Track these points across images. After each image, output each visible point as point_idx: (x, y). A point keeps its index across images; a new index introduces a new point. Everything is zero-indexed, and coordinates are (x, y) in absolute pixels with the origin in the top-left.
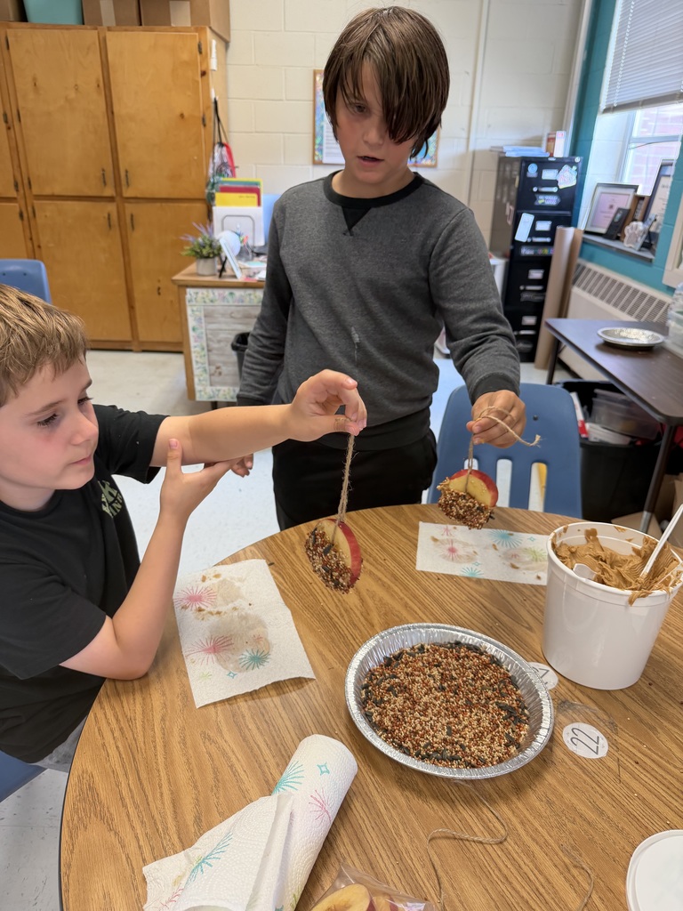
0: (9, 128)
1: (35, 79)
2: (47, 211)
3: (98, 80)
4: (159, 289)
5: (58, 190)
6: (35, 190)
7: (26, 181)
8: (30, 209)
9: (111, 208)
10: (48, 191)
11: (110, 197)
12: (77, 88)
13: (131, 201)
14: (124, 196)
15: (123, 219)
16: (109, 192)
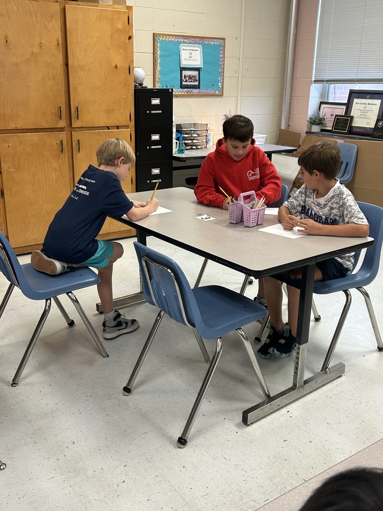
1: (6, 37)
2: (9, 143)
3: (58, 40)
5: (20, 125)
9: (63, 136)
11: (62, 128)
12: (41, 45)
13: (77, 129)
14: (73, 126)
15: (70, 144)
16: (62, 124)
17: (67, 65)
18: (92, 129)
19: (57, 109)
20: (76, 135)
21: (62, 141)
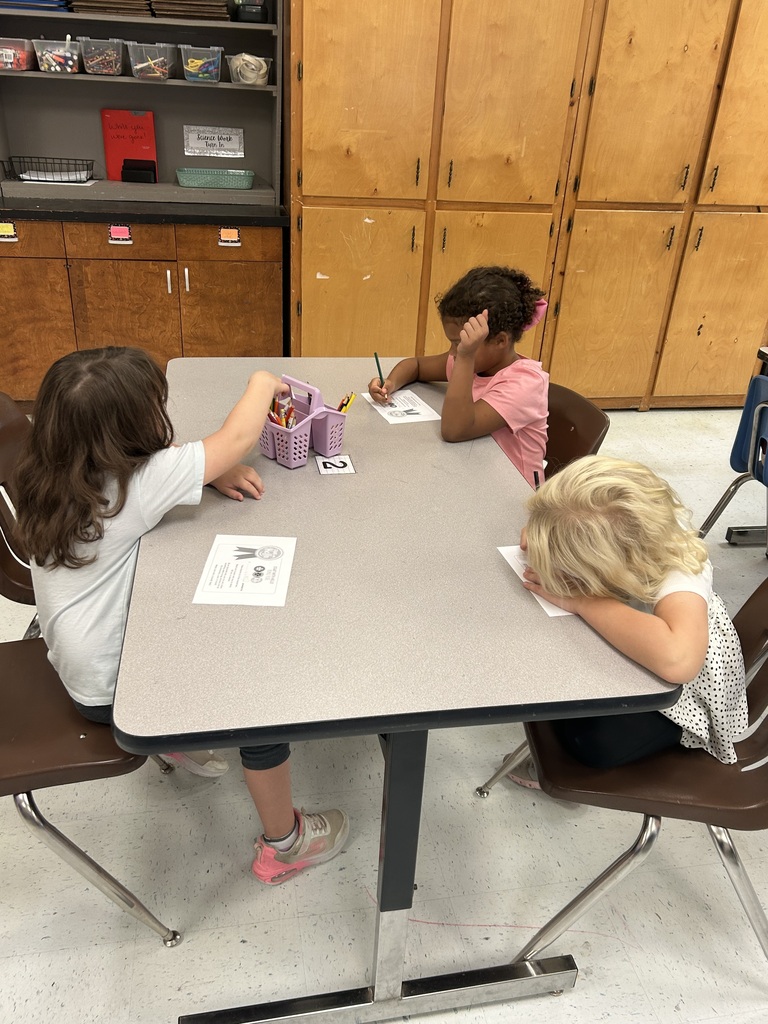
0: (572, 104)
1: (632, 34)
2: (588, 225)
3: (717, 40)
4: (701, 326)
5: (613, 194)
6: (582, 195)
7: (571, 182)
8: (565, 221)
9: (678, 219)
10: (600, 196)
11: (680, 204)
12: (686, 49)
13: (704, 209)
14: (699, 203)
15: (684, 234)
16: (683, 197)
17: (720, 87)
18: (729, 209)
19: (680, 170)
20: (699, 220)
21: (673, 229)
